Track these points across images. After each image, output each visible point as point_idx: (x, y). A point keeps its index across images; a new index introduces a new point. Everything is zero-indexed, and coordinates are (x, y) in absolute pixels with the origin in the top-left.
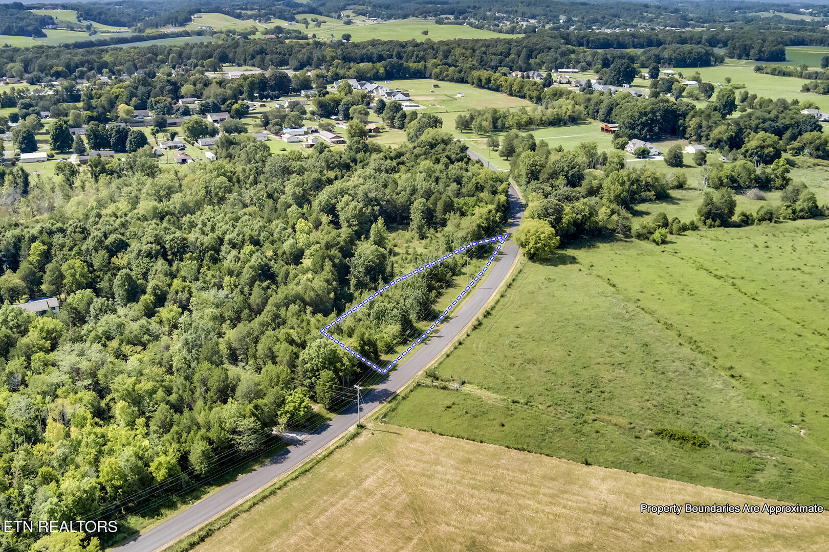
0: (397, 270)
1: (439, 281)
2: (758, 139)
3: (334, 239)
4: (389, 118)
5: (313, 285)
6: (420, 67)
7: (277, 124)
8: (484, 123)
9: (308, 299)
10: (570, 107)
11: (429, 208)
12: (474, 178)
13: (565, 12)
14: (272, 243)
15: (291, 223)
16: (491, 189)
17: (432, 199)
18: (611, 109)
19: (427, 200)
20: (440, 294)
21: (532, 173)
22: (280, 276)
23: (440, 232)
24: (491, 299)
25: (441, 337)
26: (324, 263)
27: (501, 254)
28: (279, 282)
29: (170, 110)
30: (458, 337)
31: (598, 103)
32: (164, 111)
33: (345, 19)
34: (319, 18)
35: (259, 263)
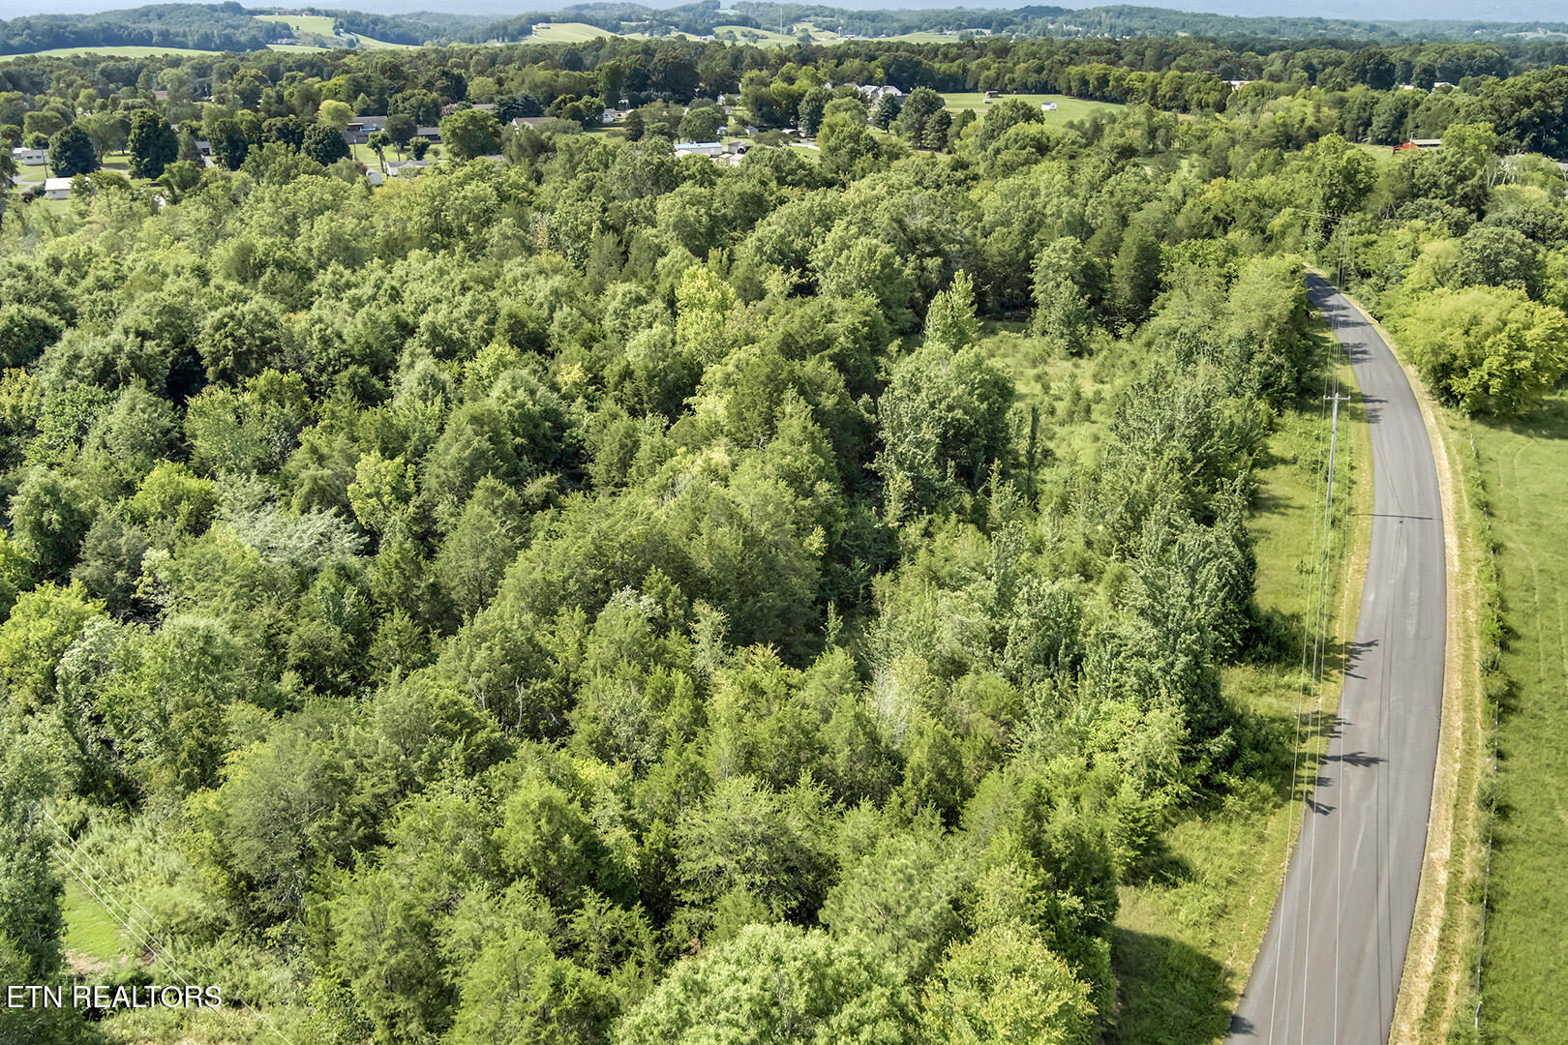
3: (814, 325)
4: (912, 128)
5: (730, 493)
6: (954, 69)
7: (661, 132)
8: (1132, 134)
9: (705, 563)
10: (1310, 110)
11: (1090, 266)
12: (1190, 202)
13: (1183, 26)
14: (588, 342)
15: (663, 288)
18: (1403, 115)
19: (1084, 241)
21: (1342, 196)
22: (600, 456)
23: (1129, 340)
24: (1456, 562)
25: (1369, 762)
26: (777, 404)
27: (1365, 401)
28: (593, 481)
29: (431, 114)
30: (1458, 766)
31: (1369, 105)
32: (418, 116)
33: (801, 35)
34: (756, 31)
35: (521, 405)
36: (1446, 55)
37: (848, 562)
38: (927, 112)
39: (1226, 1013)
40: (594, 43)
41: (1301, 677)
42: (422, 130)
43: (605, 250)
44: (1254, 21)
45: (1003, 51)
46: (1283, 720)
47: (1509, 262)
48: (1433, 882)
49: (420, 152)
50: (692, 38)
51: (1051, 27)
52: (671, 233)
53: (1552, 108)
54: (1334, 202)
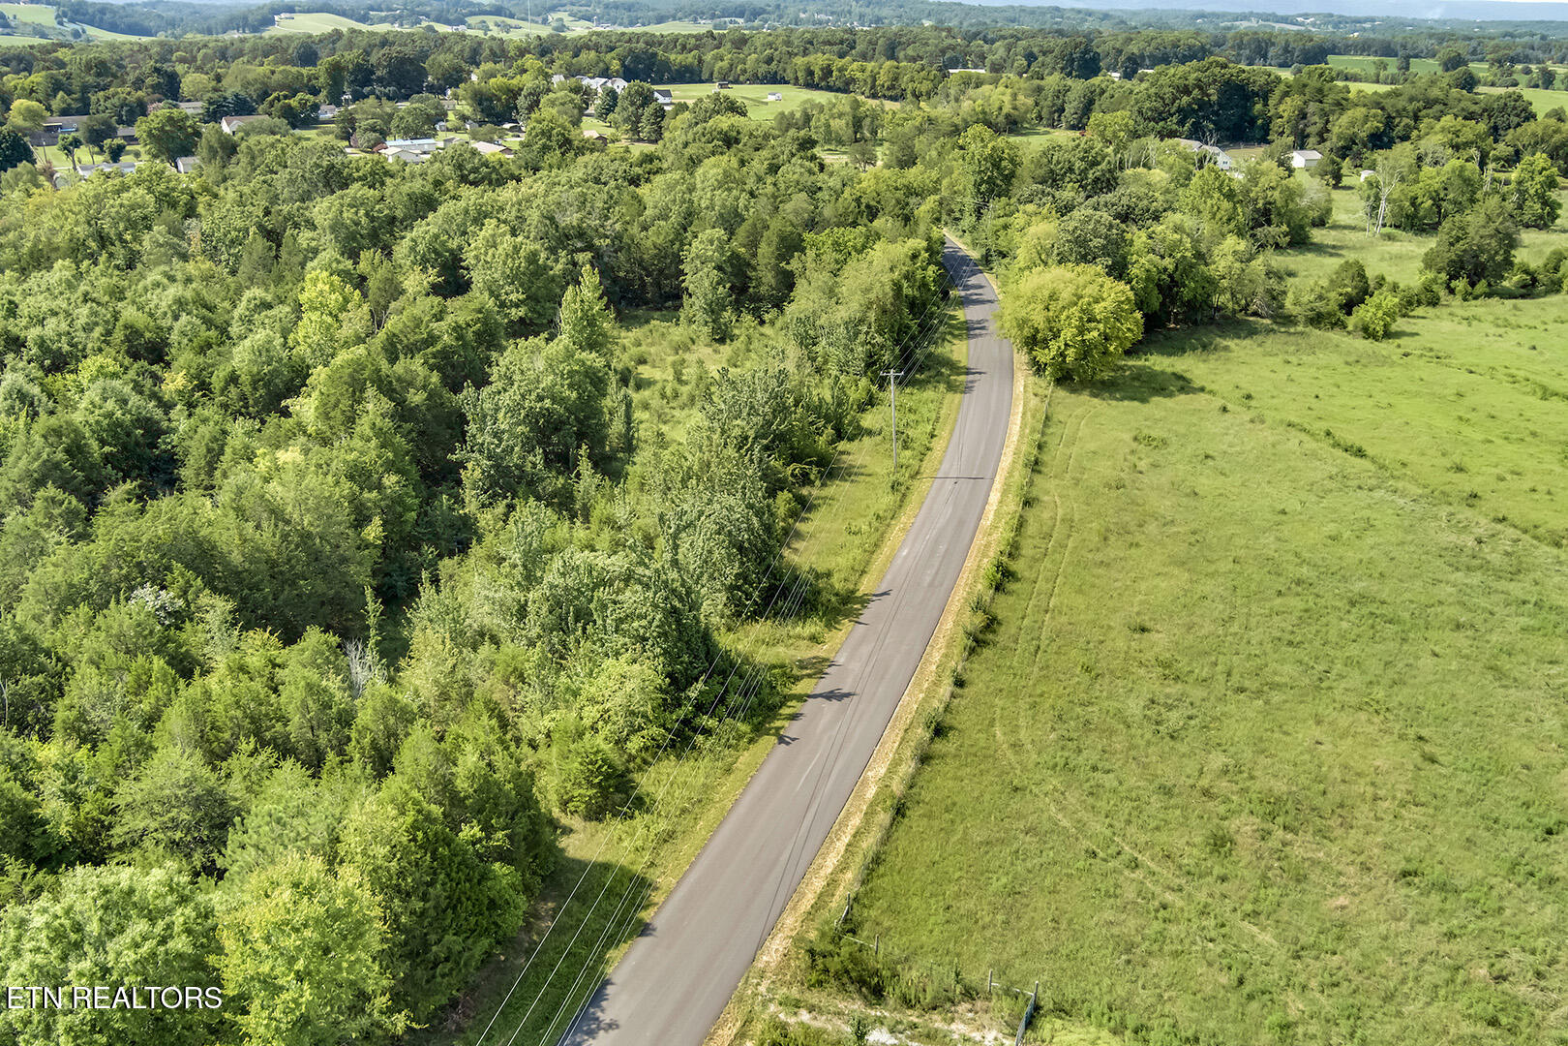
0: (644, 432)
1: (795, 458)
2: (1443, 130)
4: (626, 121)
6: (690, 60)
7: (373, 129)
8: (836, 124)
10: (1007, 99)
11: (735, 256)
12: (847, 190)
13: (929, 15)
14: (201, 350)
16: (897, 211)
17: (742, 232)
18: (1091, 102)
19: (732, 233)
20: (803, 506)
21: (991, 181)
22: (191, 461)
23: (773, 323)
24: (991, 516)
25: (841, 697)
26: (359, 403)
27: (967, 374)
28: (185, 485)
29: (136, 111)
30: (921, 696)
31: (1062, 93)
32: (120, 116)
33: (554, 24)
34: (509, 21)
35: (110, 415)
36: (1153, 44)
37: (417, 548)
38: (643, 105)
39: (640, 921)
40: (330, 35)
41: (813, 627)
42: (122, 131)
43: (255, 256)
44: (996, 10)
45: (741, 42)
46: (782, 666)
47: (1097, 242)
48: (860, 796)
49: (116, 154)
50: (443, 29)
51: (802, 16)
52: (330, 237)
53: (1208, 95)
54: (983, 188)
